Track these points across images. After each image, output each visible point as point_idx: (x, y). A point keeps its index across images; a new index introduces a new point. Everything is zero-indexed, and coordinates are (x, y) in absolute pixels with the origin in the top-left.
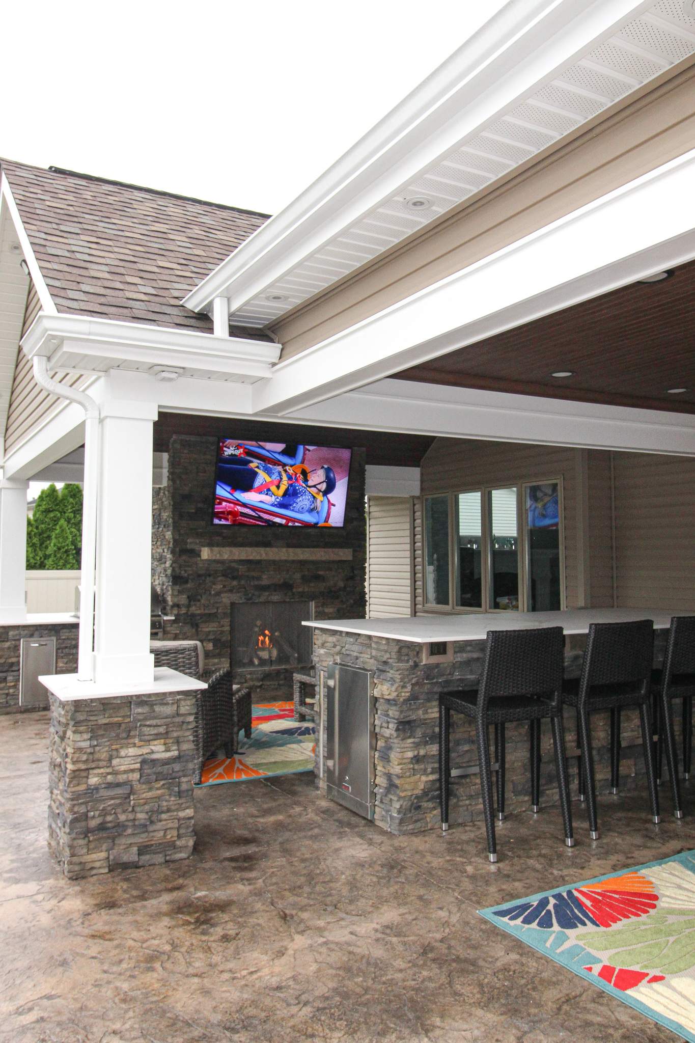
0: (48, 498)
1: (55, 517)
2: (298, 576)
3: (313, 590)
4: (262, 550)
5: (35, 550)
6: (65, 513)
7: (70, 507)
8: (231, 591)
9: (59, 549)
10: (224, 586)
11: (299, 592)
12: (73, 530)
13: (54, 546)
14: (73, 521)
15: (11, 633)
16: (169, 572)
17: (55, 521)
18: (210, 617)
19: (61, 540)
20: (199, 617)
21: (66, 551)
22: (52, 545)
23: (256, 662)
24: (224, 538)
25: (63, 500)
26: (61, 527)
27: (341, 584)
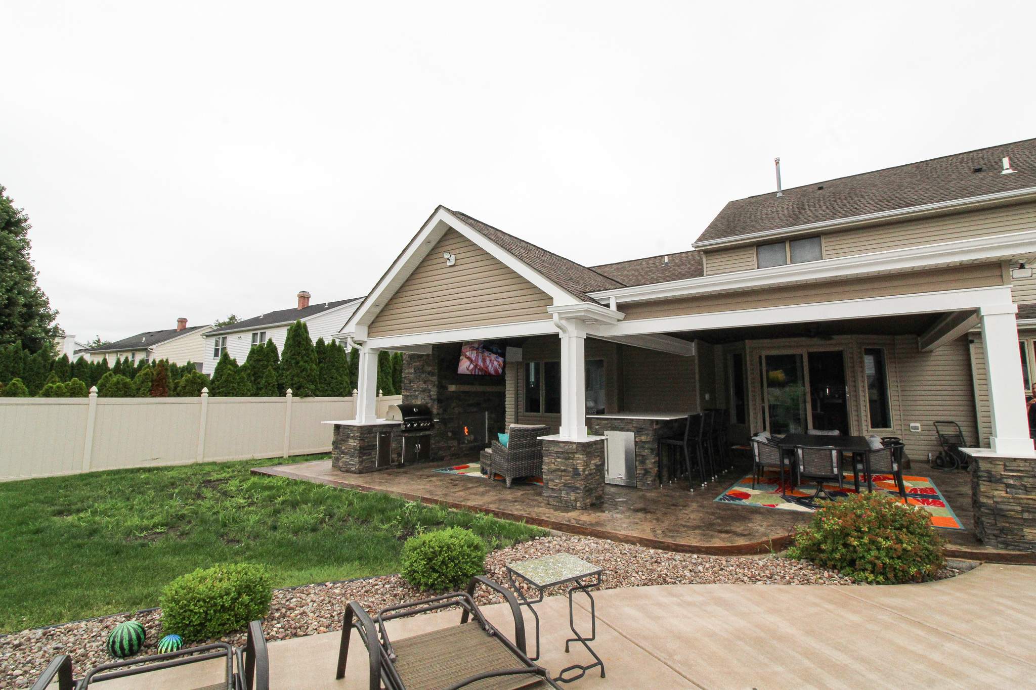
2: (482, 399)
3: (487, 406)
4: (471, 386)
5: (253, 385)
8: (458, 406)
9: (269, 384)
10: (456, 404)
11: (483, 407)
15: (374, 429)
16: (435, 397)
21: (274, 385)
23: (466, 442)
24: (457, 380)
27: (497, 403)
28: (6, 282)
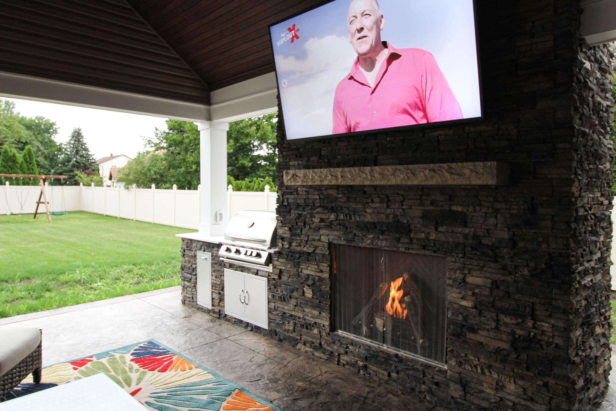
2: (416, 212)
3: (442, 238)
4: (338, 171)
8: (330, 226)
10: (322, 220)
11: (421, 239)
18: (309, 257)
20: (298, 256)
24: (321, 157)
27: (504, 235)
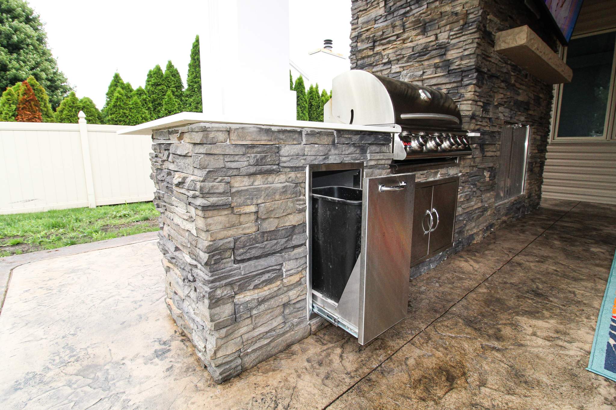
0: (155, 75)
1: (163, 89)
5: (151, 113)
6: (169, 87)
7: (173, 83)
10: (503, 96)
12: (177, 100)
13: (165, 110)
14: (176, 93)
17: (163, 92)
19: (170, 106)
22: (163, 109)
25: (166, 78)
26: (169, 96)
28: (30, 62)
